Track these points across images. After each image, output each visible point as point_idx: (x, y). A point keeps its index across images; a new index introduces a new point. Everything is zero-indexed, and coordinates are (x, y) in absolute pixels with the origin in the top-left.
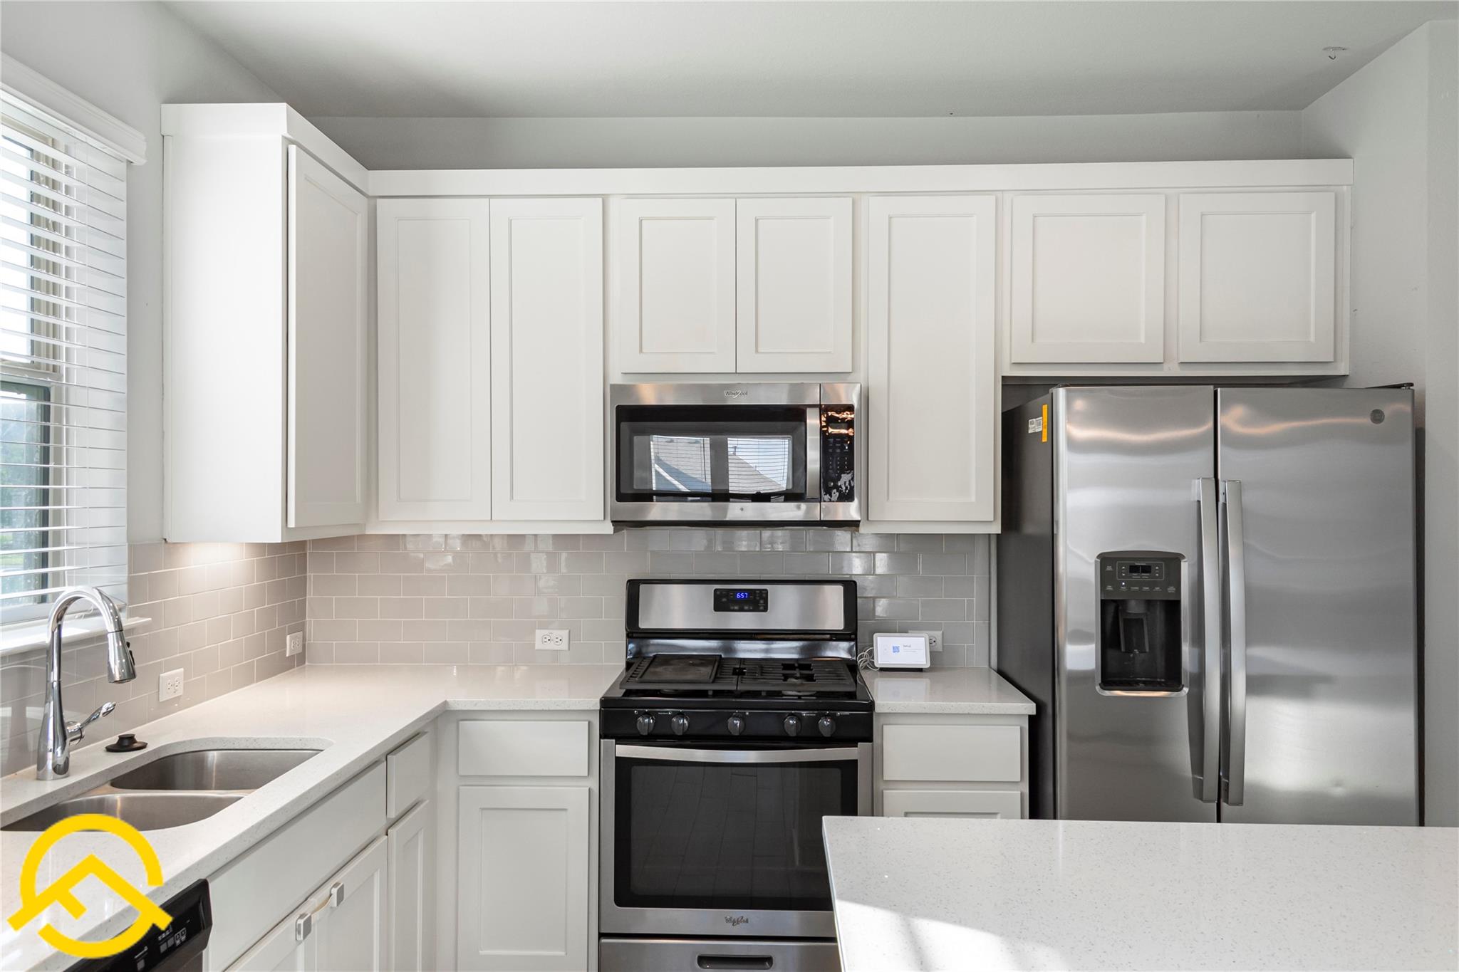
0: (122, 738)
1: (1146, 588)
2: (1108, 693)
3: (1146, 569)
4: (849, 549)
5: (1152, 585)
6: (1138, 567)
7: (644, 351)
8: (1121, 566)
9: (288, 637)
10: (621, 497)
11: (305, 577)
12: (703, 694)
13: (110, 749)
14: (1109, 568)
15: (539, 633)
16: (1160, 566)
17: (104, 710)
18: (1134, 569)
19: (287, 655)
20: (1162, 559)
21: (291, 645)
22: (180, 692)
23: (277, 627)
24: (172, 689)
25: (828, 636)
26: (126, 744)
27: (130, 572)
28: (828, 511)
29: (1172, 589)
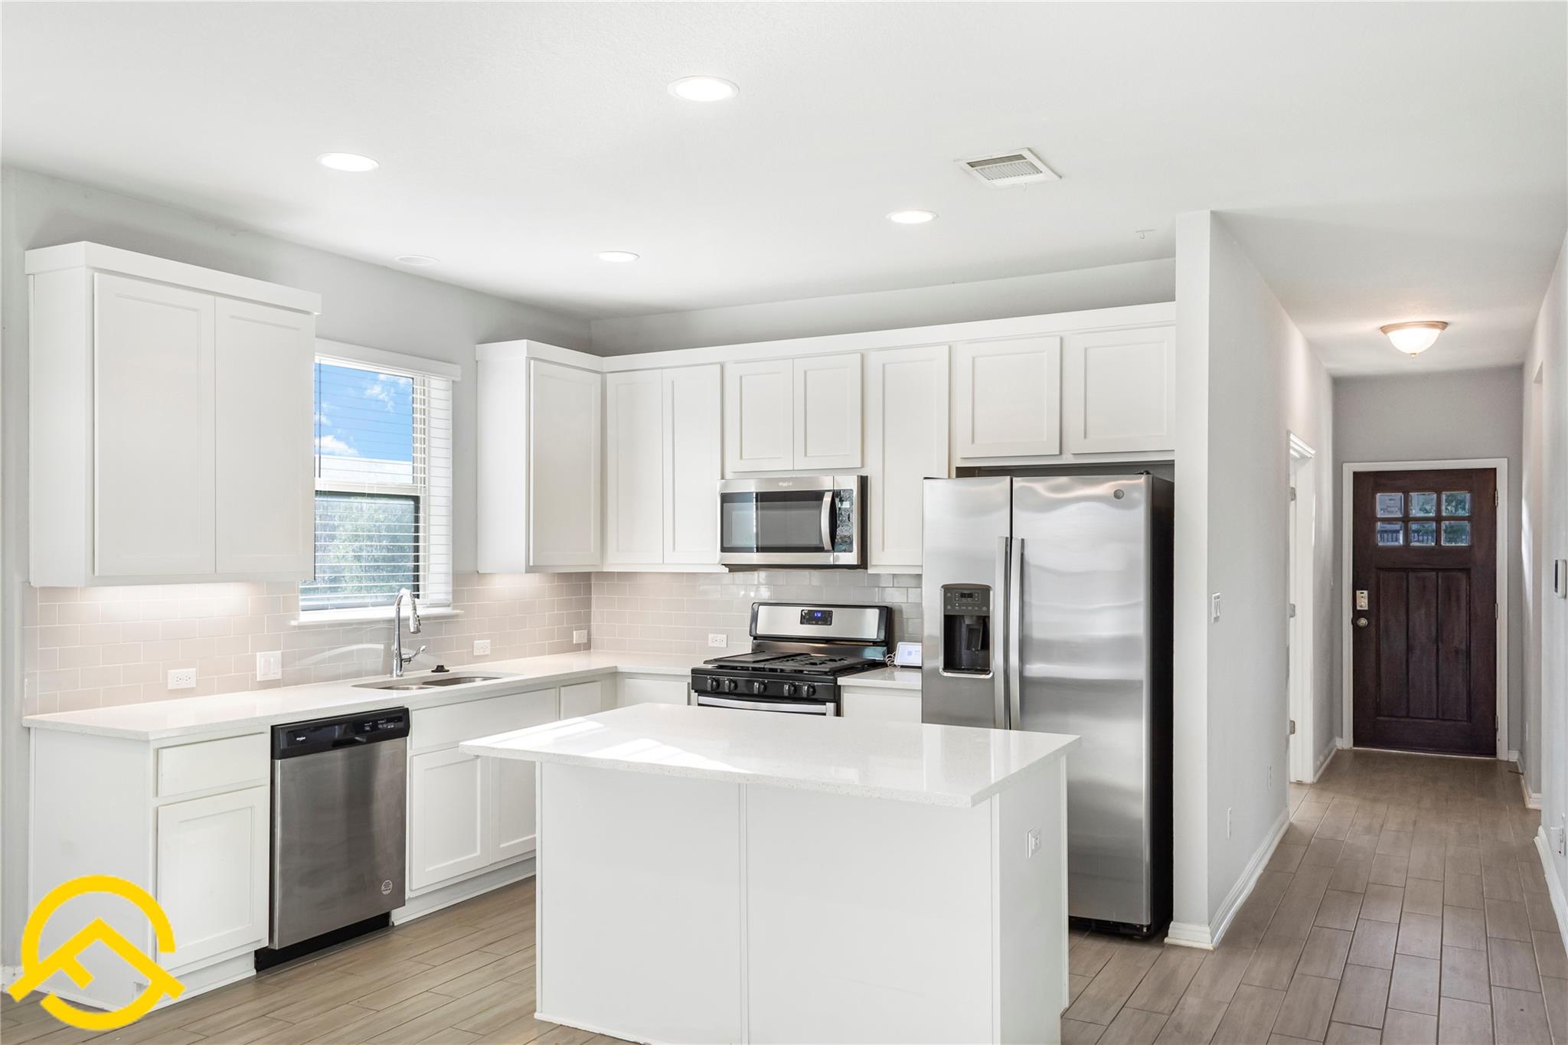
0: (438, 666)
1: (970, 608)
2: (946, 674)
3: (970, 596)
4: (891, 585)
5: (974, 605)
6: (965, 594)
7: (744, 457)
8: (955, 593)
9: (575, 632)
10: (724, 549)
11: (591, 598)
12: (747, 669)
13: (433, 671)
14: (949, 595)
15: (711, 636)
16: (978, 593)
17: (422, 649)
18: (963, 595)
19: (574, 642)
20: (979, 589)
21: (578, 637)
22: (488, 652)
23: (565, 625)
24: (482, 650)
25: (871, 644)
26: (440, 669)
27: (453, 586)
28: (837, 558)
29: (984, 609)
